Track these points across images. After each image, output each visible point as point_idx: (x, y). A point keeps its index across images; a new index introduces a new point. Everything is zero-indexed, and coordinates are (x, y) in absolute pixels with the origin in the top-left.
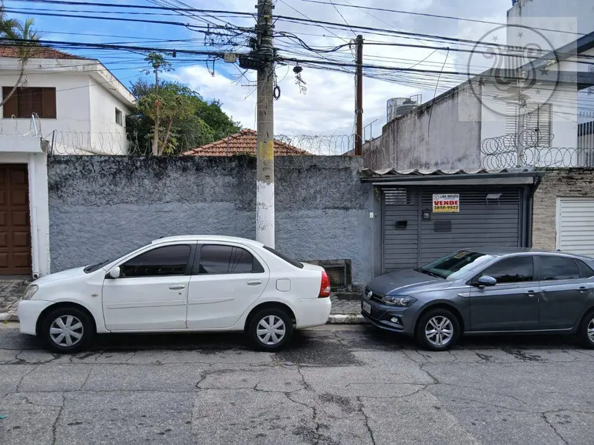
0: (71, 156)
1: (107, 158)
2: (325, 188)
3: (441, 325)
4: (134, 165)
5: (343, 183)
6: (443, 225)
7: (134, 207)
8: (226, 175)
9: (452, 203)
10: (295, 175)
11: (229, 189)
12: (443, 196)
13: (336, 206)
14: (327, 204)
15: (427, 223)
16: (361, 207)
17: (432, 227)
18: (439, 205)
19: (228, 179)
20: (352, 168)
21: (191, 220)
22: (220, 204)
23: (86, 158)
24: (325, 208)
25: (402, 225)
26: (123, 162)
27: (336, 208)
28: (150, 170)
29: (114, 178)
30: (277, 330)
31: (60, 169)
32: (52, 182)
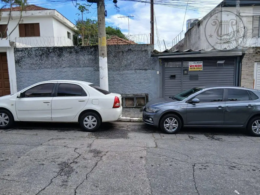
0: (23, 48)
1: (38, 48)
2: (135, 60)
3: (172, 122)
4: (49, 51)
5: (144, 58)
6: (194, 77)
7: (50, 70)
8: (89, 55)
9: (199, 66)
10: (121, 54)
11: (91, 61)
12: (194, 63)
13: (141, 68)
14: (137, 67)
15: (186, 76)
16: (153, 69)
17: (189, 78)
18: (192, 67)
19: (90, 56)
20: (148, 50)
21: (75, 76)
22: (87, 68)
23: (29, 49)
24: (136, 70)
25: (173, 77)
26: (44, 50)
27: (141, 70)
28: (56, 53)
29: (41, 57)
30: (92, 122)
31: (19, 54)
32: (17, 60)
